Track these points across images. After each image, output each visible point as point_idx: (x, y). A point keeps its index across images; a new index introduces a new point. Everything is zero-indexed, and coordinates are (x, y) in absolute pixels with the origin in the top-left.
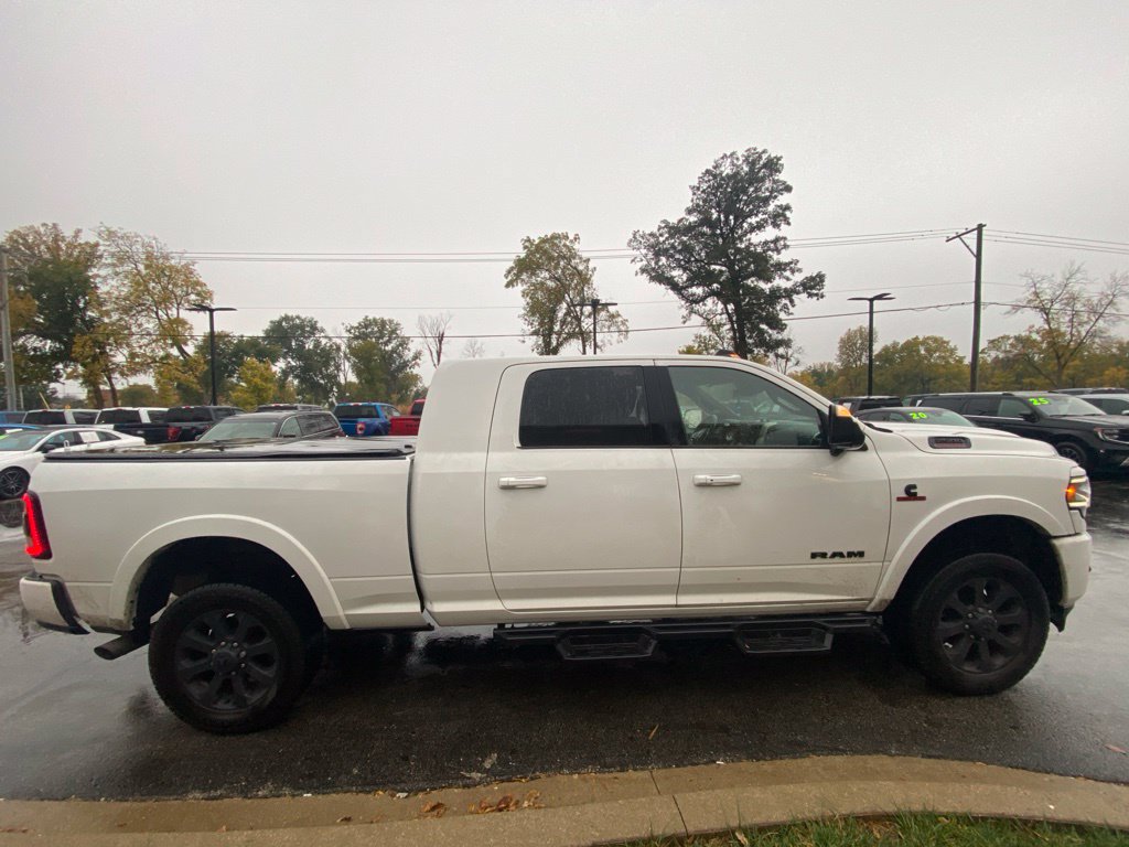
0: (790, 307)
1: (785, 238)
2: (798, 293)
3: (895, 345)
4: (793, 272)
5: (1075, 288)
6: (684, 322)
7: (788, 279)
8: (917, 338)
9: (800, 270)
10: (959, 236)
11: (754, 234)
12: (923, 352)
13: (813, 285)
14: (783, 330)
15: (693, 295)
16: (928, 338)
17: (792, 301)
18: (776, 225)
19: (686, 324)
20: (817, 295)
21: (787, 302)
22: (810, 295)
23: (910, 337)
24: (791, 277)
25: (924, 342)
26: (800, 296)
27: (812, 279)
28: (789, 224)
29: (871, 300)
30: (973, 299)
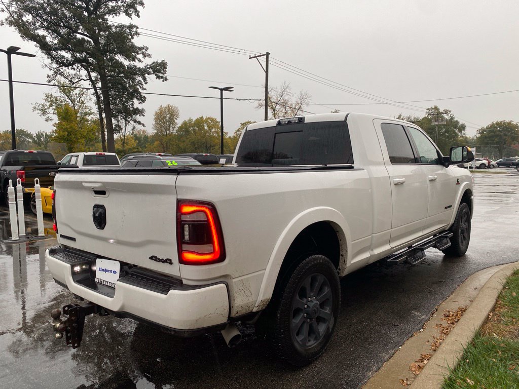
0: (143, 83)
1: (137, 28)
2: (149, 74)
3: (190, 120)
4: (145, 55)
5: (286, 98)
6: (49, 82)
7: (140, 61)
8: (202, 118)
9: (149, 56)
10: (256, 57)
11: (111, 16)
12: (206, 128)
13: (159, 69)
14: (143, 101)
15: (63, 57)
16: (209, 118)
17: (145, 79)
18: (129, 15)
19: (51, 83)
20: (162, 77)
21: (140, 79)
22: (158, 77)
23: (199, 116)
24: (142, 59)
25: (206, 121)
26: (150, 76)
27: (157, 64)
28: (138, 16)
29: (222, 90)
30: (264, 98)
